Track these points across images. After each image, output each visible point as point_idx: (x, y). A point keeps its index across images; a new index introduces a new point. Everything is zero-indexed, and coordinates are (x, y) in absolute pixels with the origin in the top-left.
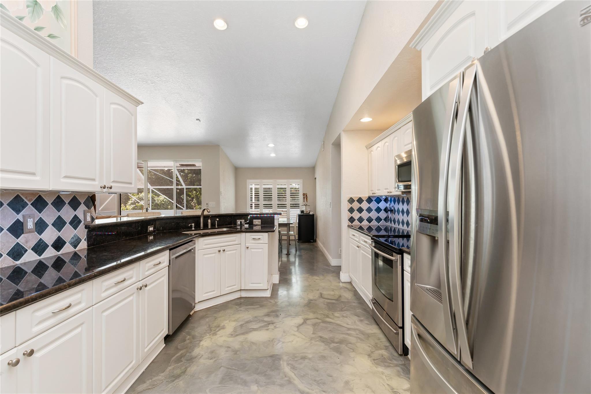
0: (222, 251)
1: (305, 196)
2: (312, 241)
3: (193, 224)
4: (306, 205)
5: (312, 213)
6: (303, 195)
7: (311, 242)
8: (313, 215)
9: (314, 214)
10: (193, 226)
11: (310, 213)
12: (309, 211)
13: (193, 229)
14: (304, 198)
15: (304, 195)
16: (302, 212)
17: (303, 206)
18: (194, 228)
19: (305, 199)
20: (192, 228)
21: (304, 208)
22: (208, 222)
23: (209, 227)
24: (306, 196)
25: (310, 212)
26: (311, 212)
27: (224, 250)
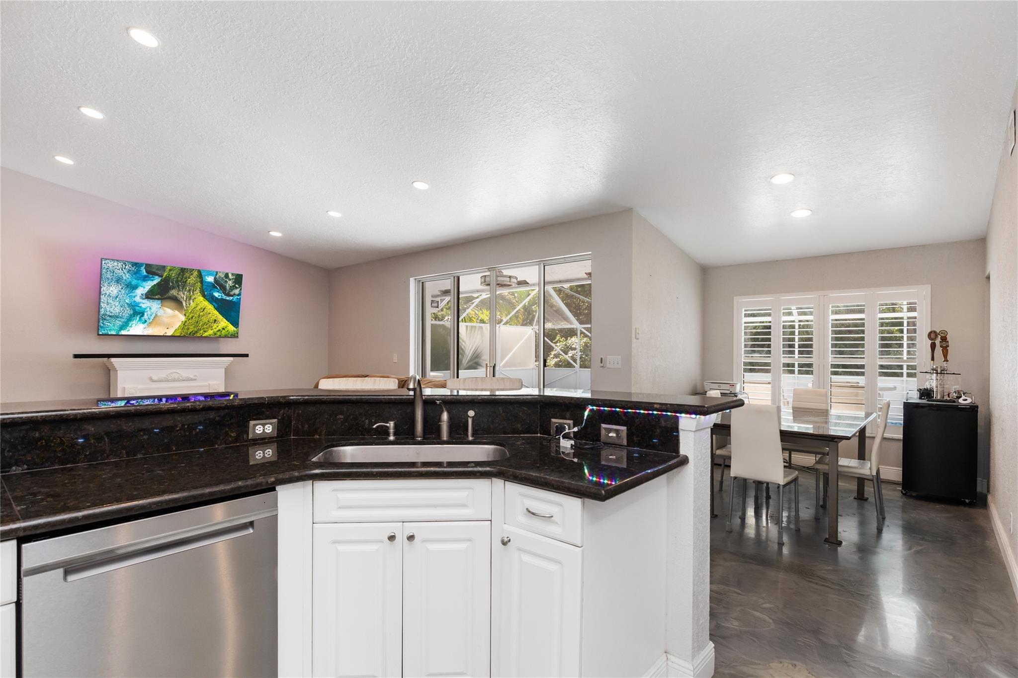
0: (401, 539)
1: (938, 341)
2: (967, 501)
3: (391, 424)
4: (942, 372)
5: (969, 401)
6: (929, 335)
7: (964, 504)
8: (973, 410)
9: (977, 407)
10: (392, 431)
11: (961, 401)
12: (959, 392)
13: (392, 438)
14: (933, 346)
15: (933, 336)
16: (926, 393)
17: (928, 376)
18: (395, 434)
19: (939, 350)
20: (388, 435)
21: (932, 382)
22: (440, 420)
23: (445, 436)
24: (944, 339)
25: (959, 397)
26: (963, 397)
27: (411, 538)
